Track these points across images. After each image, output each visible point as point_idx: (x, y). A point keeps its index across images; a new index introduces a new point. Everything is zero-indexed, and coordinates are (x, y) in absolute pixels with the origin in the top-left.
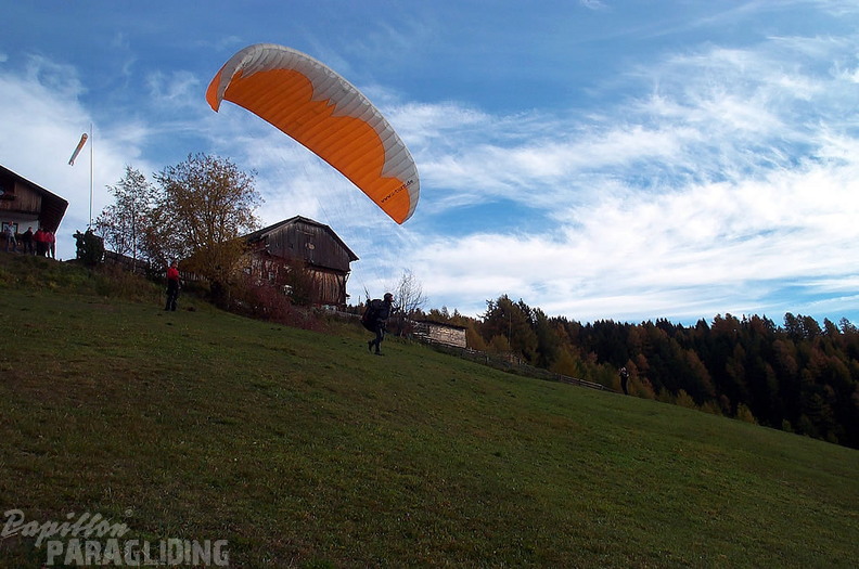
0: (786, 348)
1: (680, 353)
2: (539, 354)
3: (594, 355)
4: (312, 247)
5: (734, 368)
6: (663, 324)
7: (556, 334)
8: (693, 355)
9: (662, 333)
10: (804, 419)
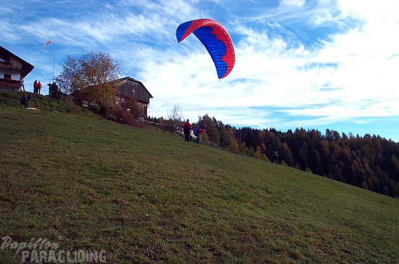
0: (325, 144)
1: (280, 144)
2: (220, 141)
3: (244, 143)
4: (134, 91)
5: (303, 152)
6: (273, 130)
7: (228, 133)
8: (285, 145)
9: (272, 134)
10: (330, 174)
